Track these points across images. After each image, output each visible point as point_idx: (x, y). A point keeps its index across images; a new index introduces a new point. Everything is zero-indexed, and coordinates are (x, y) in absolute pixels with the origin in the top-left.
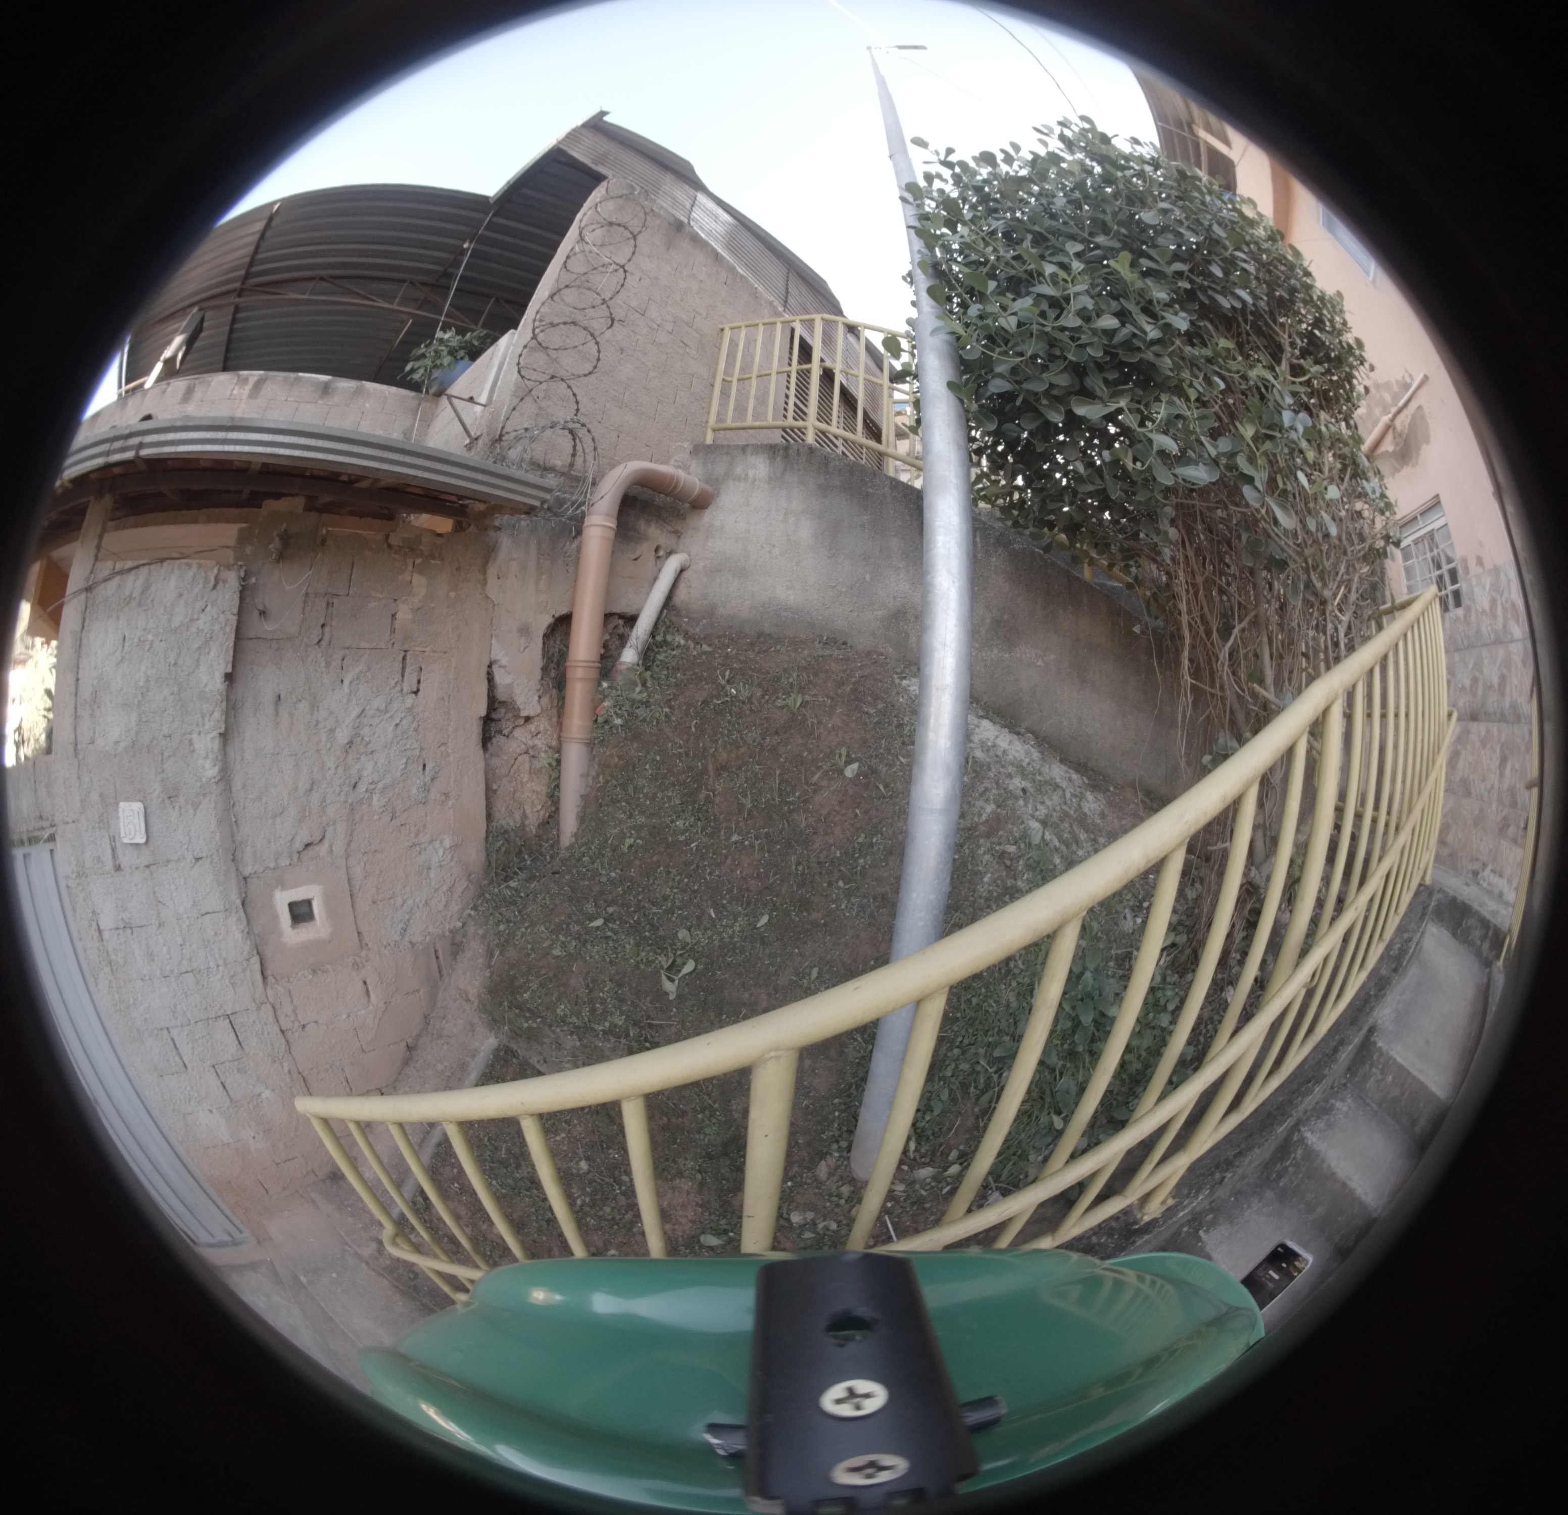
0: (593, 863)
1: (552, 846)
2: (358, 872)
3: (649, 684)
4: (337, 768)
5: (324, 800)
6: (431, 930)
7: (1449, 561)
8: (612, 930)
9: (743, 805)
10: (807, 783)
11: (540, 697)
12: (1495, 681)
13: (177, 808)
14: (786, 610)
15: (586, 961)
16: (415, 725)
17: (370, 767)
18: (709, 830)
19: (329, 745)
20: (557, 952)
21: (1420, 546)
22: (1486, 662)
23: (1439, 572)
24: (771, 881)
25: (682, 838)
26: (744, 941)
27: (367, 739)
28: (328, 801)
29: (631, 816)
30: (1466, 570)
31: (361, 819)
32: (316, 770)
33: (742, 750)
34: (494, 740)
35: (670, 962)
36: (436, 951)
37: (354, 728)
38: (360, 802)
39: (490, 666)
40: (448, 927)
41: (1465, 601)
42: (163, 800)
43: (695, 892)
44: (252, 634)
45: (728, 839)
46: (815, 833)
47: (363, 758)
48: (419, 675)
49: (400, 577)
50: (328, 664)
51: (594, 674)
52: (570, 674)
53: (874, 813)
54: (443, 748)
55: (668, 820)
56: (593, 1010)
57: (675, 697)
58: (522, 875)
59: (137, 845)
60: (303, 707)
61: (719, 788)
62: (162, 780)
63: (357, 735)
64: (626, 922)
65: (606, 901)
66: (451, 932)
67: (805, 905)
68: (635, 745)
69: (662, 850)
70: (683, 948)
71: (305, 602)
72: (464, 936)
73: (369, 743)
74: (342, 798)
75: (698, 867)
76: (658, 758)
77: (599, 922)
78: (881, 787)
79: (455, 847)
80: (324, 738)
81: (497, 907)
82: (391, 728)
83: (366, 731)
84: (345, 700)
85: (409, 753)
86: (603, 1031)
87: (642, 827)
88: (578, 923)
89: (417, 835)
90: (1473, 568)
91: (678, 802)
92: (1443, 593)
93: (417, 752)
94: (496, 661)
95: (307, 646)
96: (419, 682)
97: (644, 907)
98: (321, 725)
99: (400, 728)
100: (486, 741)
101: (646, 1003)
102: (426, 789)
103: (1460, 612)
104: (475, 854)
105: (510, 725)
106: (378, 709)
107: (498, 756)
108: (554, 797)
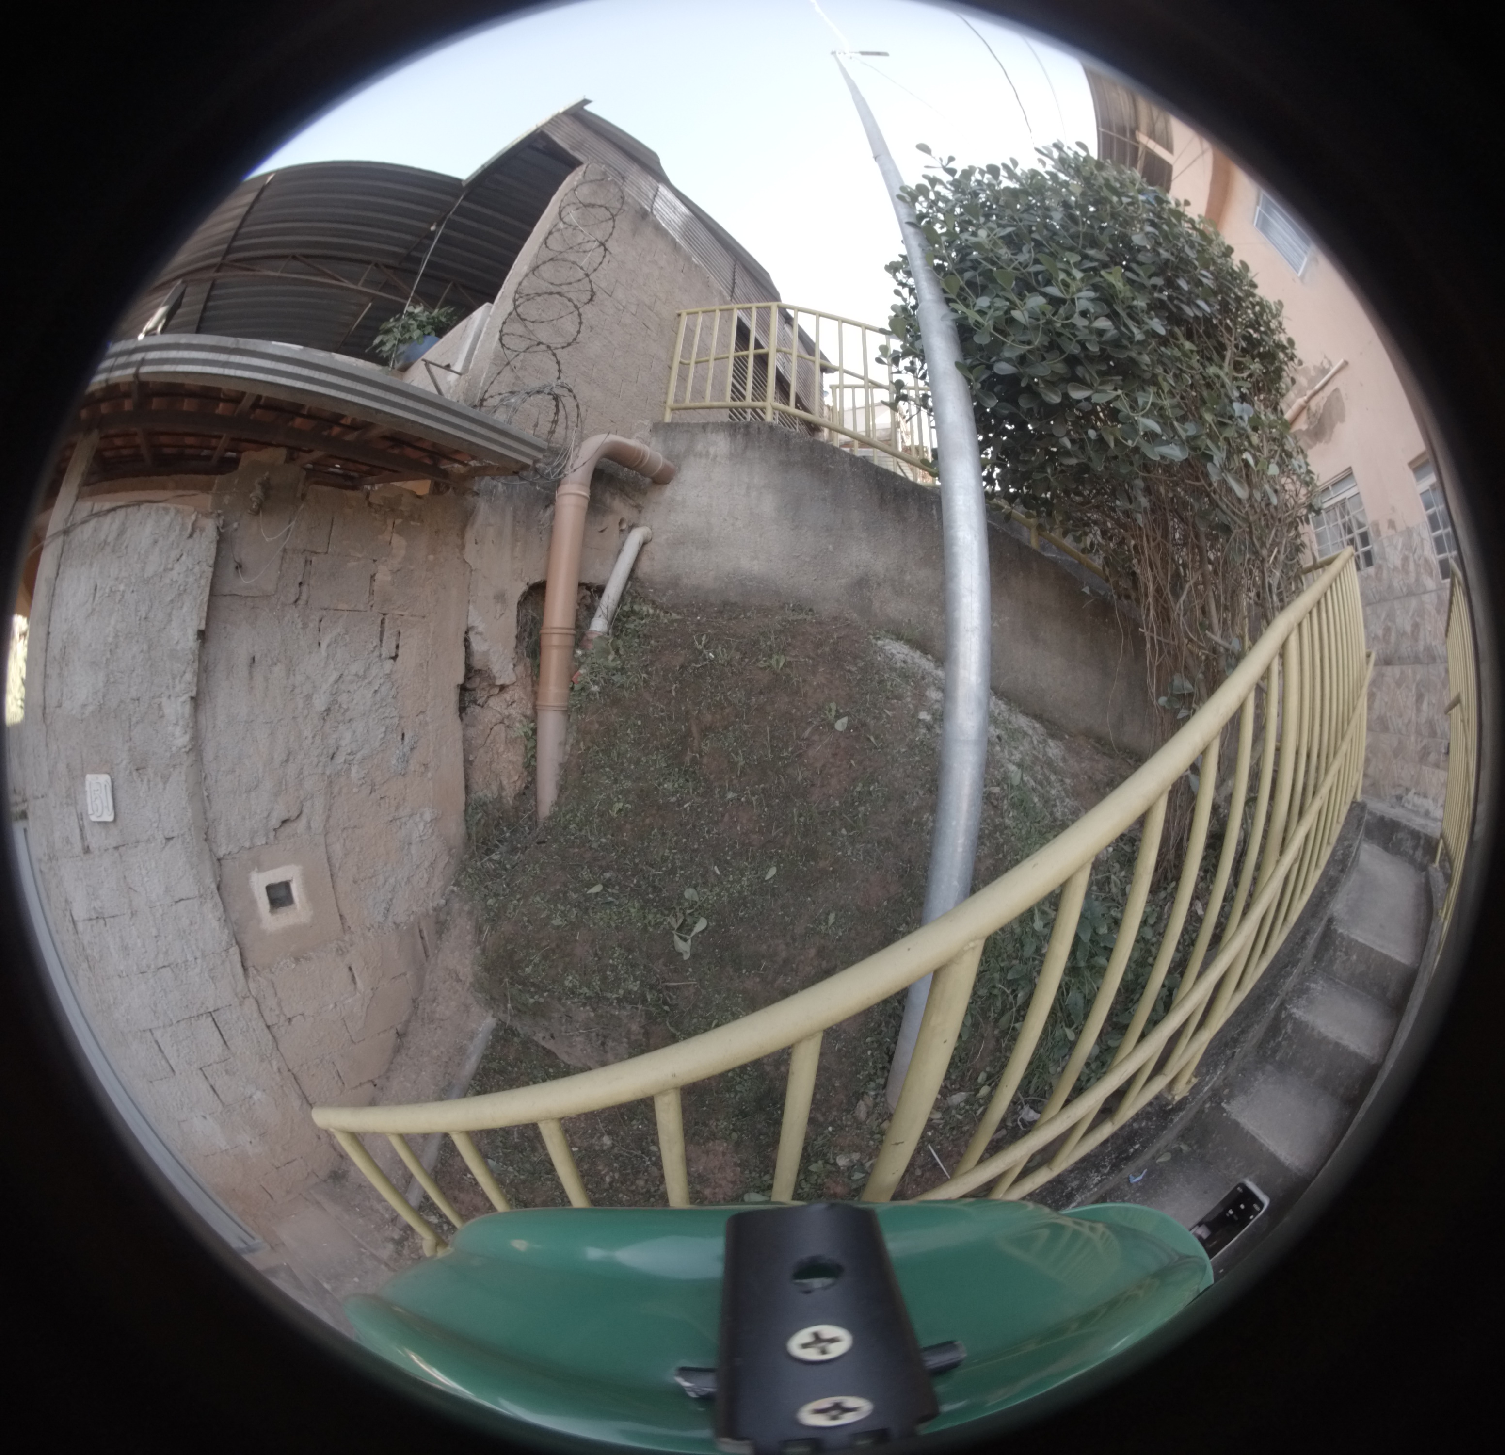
0: (580, 830)
1: (530, 818)
2: (338, 848)
3: (621, 652)
4: (313, 737)
5: (301, 772)
6: (414, 909)
7: (1360, 525)
8: (613, 895)
9: (737, 764)
10: (798, 738)
11: (515, 666)
12: (1408, 629)
13: (145, 781)
14: (751, 580)
15: (590, 929)
16: (393, 692)
17: (348, 736)
18: (701, 790)
19: (306, 712)
20: (557, 921)
21: (1331, 513)
22: (1398, 613)
23: (1351, 536)
24: (774, 834)
25: (674, 799)
26: (754, 894)
27: (345, 706)
28: (306, 773)
29: (616, 781)
30: (1377, 533)
31: (340, 793)
32: (292, 739)
33: (727, 710)
34: (469, 710)
35: (680, 921)
36: (421, 931)
37: (332, 694)
38: (338, 774)
39: (467, 633)
40: (431, 905)
41: (1376, 561)
42: (131, 772)
43: (694, 850)
44: (226, 590)
45: (723, 797)
46: (813, 785)
47: (341, 727)
48: (398, 640)
49: (380, 537)
50: (305, 626)
51: (570, 641)
52: (545, 642)
53: (867, 763)
54: (421, 717)
55: (655, 783)
56: (604, 979)
57: (652, 663)
58: (503, 848)
59: (105, 823)
60: (279, 670)
61: (706, 749)
62: (130, 750)
63: (335, 702)
64: (627, 887)
65: (600, 867)
66: (435, 909)
67: (811, 854)
68: (615, 711)
69: (654, 812)
70: (691, 908)
71: (283, 558)
72: (448, 914)
73: (346, 710)
74: (320, 769)
75: (694, 826)
76: (639, 723)
77: (597, 889)
78: (872, 739)
79: (435, 820)
80: (301, 705)
81: (481, 882)
82: (370, 695)
83: (343, 698)
84: (322, 664)
85: (388, 721)
86: (617, 998)
87: (629, 791)
88: (575, 890)
89: (397, 808)
90: (1385, 531)
91: (664, 765)
92: (1356, 554)
93: (396, 720)
94: (473, 628)
95: (284, 605)
96: (397, 647)
97: (642, 870)
98: (297, 691)
99: (378, 694)
100: (462, 709)
101: (659, 966)
102: (406, 760)
103: (1372, 570)
104: (455, 828)
105: (485, 694)
106: (356, 675)
107: (473, 726)
108: (530, 767)
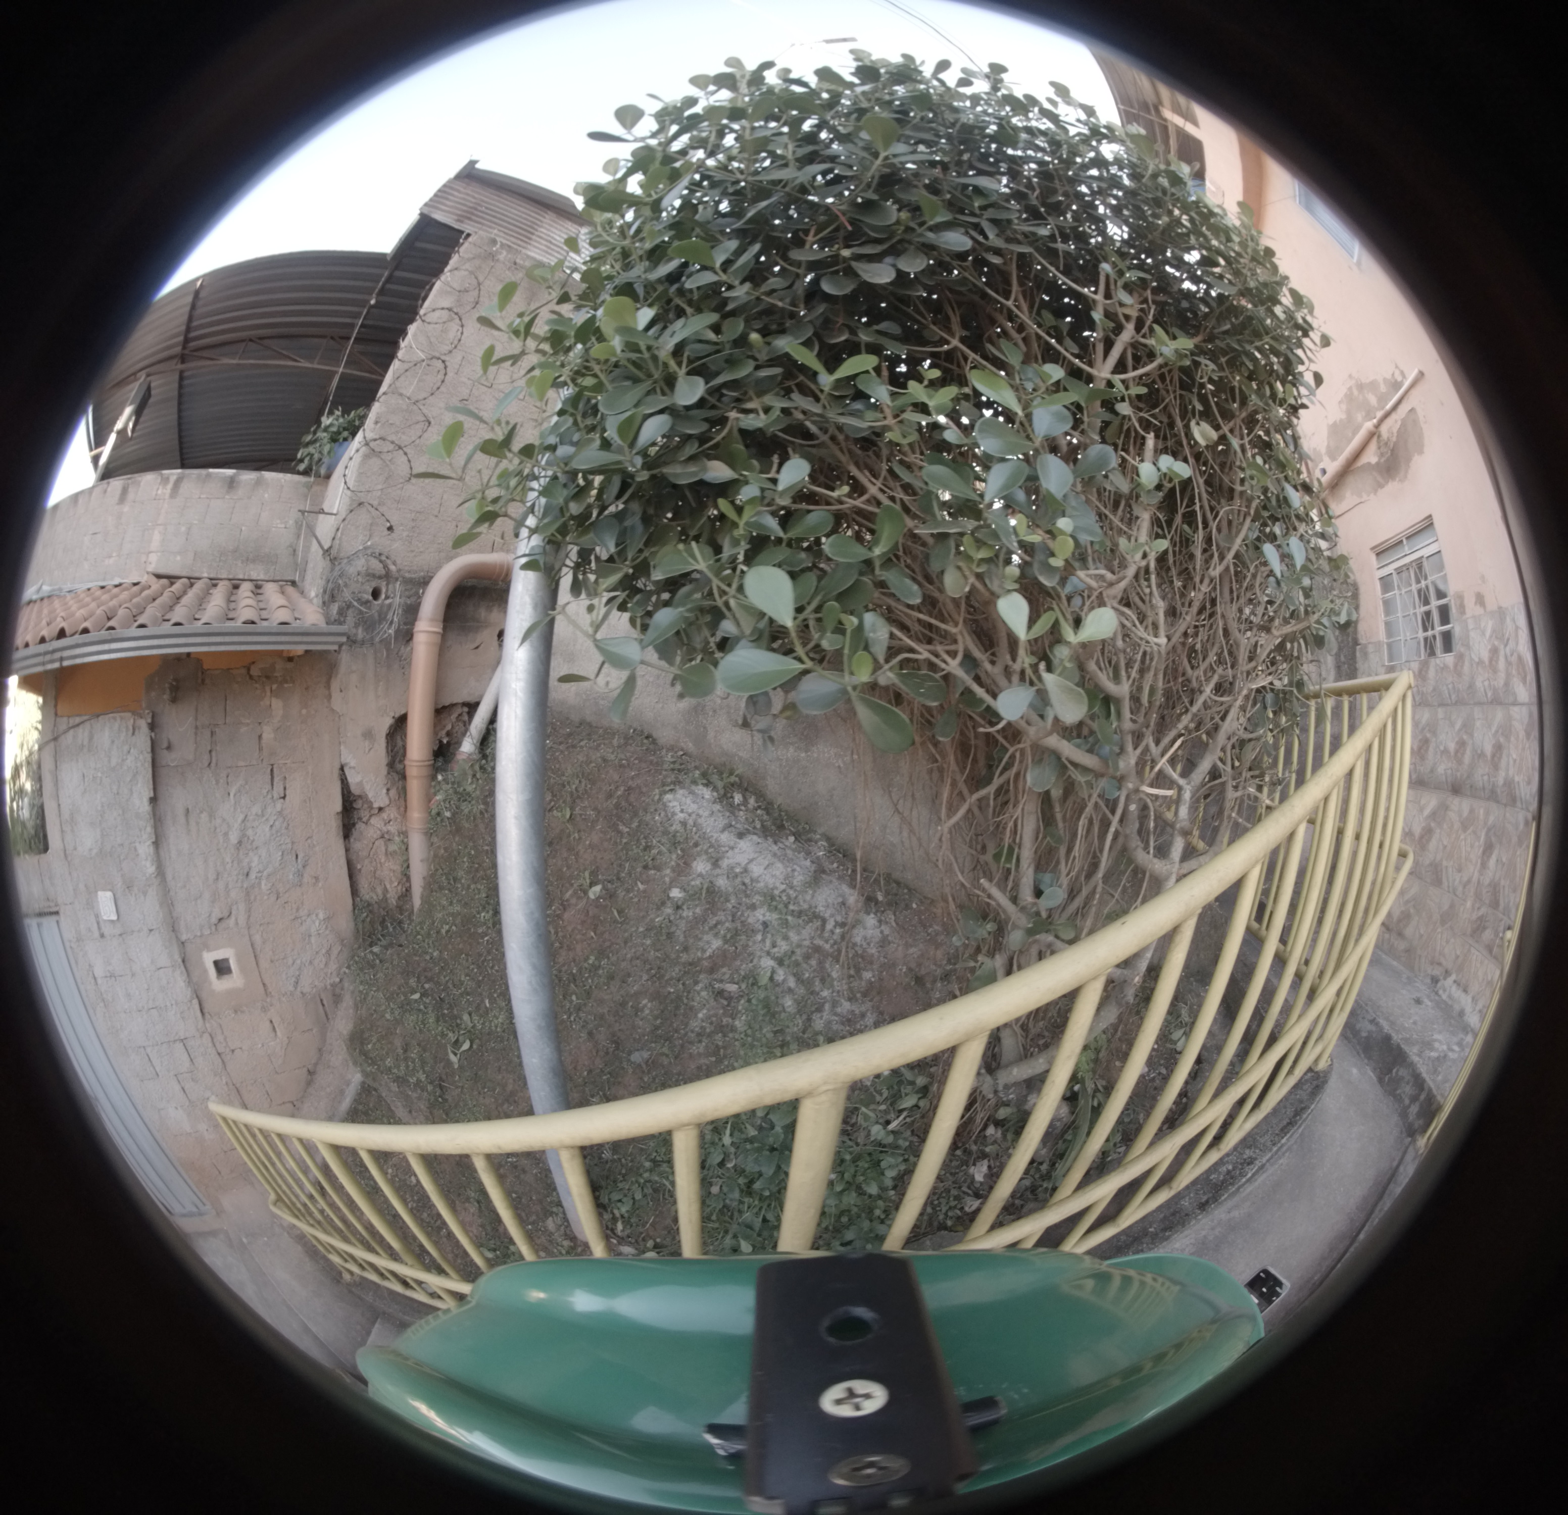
2: (257, 938)
3: (478, 776)
4: (233, 861)
5: (228, 886)
6: (316, 983)
7: (1441, 595)
8: (424, 1004)
10: (561, 898)
11: (387, 791)
12: (1488, 749)
13: (133, 896)
15: (405, 1027)
16: (285, 825)
17: (256, 859)
19: (225, 845)
20: (388, 1016)
21: (1404, 575)
22: (1478, 724)
23: (1427, 608)
25: (480, 930)
27: (252, 838)
28: (230, 887)
29: (451, 904)
30: (1462, 608)
31: (255, 900)
32: (219, 863)
34: (357, 828)
35: (455, 1038)
36: (321, 1000)
37: (241, 831)
38: (253, 886)
39: (340, 770)
40: (329, 981)
41: (1457, 646)
42: (124, 890)
44: (163, 763)
46: (561, 948)
47: (251, 854)
48: (284, 784)
49: (262, 702)
50: (217, 782)
51: (425, 772)
52: (408, 772)
53: (607, 936)
54: (310, 841)
55: (474, 911)
56: (407, 1066)
58: (384, 941)
59: (113, 921)
60: (204, 818)
62: (122, 876)
63: (244, 835)
64: (435, 999)
65: (425, 977)
66: (332, 985)
68: (457, 838)
69: (467, 938)
70: (464, 1029)
71: (195, 733)
72: (341, 990)
73: (253, 841)
74: (240, 884)
76: (473, 852)
77: (416, 996)
79: (328, 919)
80: (221, 841)
81: (362, 969)
82: (268, 829)
83: (250, 832)
84: (232, 809)
85: (283, 846)
87: (457, 915)
88: (404, 994)
89: (297, 910)
90: (1472, 608)
92: (1430, 633)
93: (289, 846)
94: (345, 765)
95: (201, 768)
96: (285, 789)
98: (218, 831)
99: (274, 828)
100: (346, 831)
101: (438, 1069)
102: (300, 874)
103: (1449, 659)
104: (345, 923)
105: (366, 815)
106: (256, 815)
107: (357, 842)
108: (406, 876)
